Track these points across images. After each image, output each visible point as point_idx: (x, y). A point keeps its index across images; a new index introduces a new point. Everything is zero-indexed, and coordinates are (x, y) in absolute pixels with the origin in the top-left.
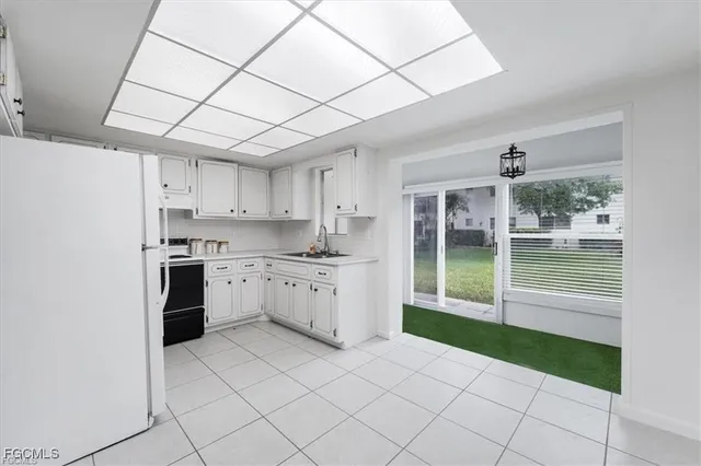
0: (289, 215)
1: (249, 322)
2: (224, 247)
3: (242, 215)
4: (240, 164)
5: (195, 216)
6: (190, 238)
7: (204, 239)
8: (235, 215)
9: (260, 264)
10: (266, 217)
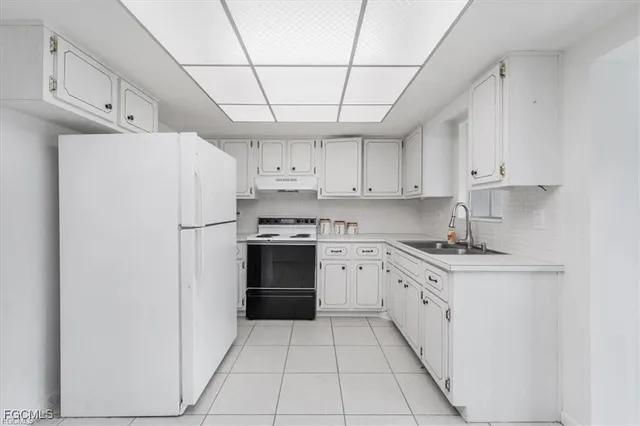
0: (419, 191)
1: (367, 316)
2: (351, 229)
3: (366, 193)
4: (364, 137)
5: (319, 197)
6: (318, 218)
7: (333, 219)
8: (358, 193)
9: (380, 251)
10: (398, 195)
